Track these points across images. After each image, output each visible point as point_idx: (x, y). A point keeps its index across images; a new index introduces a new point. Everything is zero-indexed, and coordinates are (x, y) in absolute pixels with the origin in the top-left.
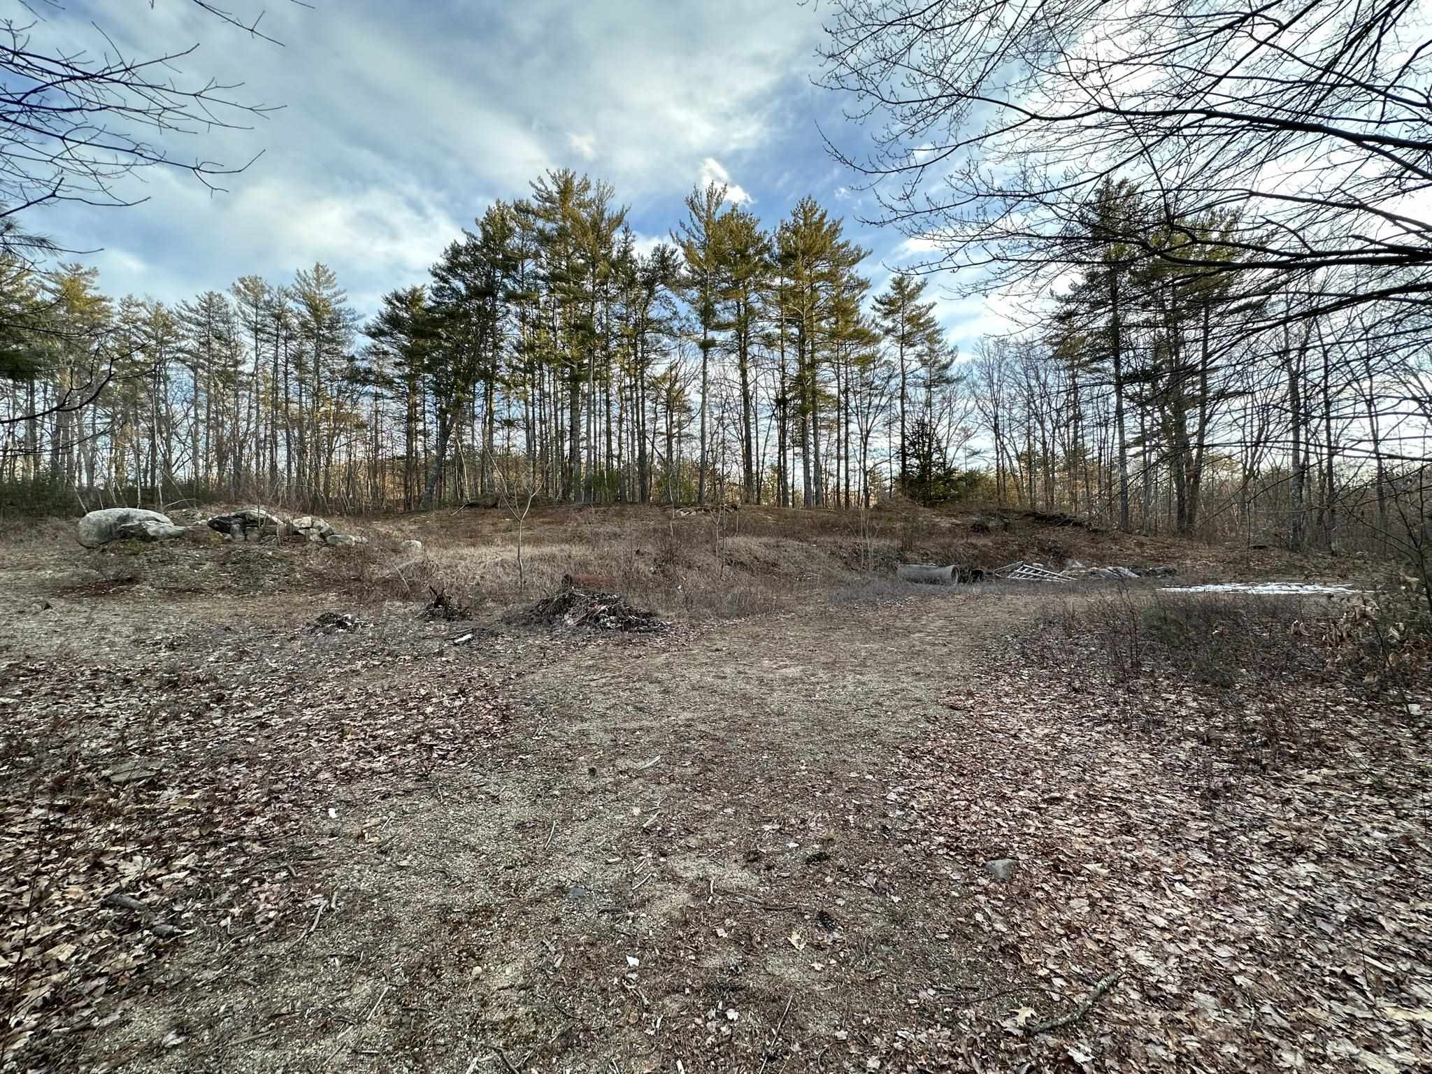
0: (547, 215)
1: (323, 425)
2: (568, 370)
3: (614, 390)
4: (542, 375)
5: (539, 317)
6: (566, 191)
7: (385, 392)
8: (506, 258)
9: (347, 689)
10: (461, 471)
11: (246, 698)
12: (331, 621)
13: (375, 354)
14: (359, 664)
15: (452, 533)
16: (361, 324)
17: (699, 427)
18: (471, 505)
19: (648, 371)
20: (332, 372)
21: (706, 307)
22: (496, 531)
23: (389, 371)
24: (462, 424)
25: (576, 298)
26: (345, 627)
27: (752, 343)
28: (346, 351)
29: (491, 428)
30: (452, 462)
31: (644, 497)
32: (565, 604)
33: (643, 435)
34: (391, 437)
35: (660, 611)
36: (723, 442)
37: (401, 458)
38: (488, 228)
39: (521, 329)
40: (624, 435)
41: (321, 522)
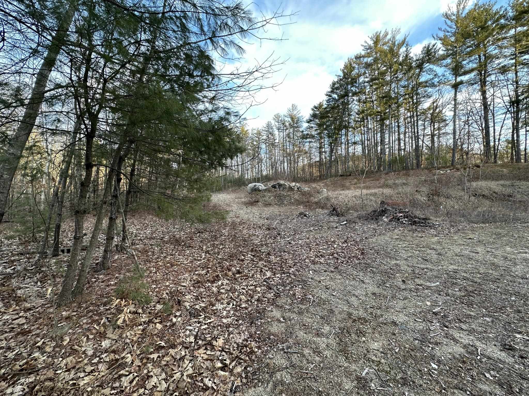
0: (368, 55)
1: (296, 154)
2: (379, 116)
3: (402, 120)
4: (368, 121)
5: (366, 98)
6: (376, 42)
7: (312, 140)
8: (352, 79)
9: (309, 236)
10: (337, 163)
11: (285, 235)
12: (302, 215)
13: (309, 128)
14: (312, 228)
15: (335, 186)
16: (305, 120)
17: (452, 128)
18: (341, 176)
19: (420, 107)
20: (298, 137)
21: (456, 66)
22: (351, 185)
23: (314, 133)
24: (337, 146)
25: (382, 85)
26: (306, 216)
27: (490, 75)
28: (301, 130)
29: (348, 147)
30: (335, 161)
31: (418, 165)
32: (383, 212)
33: (417, 138)
34: (314, 155)
35: (431, 218)
36: (469, 132)
37: (318, 162)
38: (345, 70)
39: (359, 105)
40: (407, 139)
41: (297, 184)
